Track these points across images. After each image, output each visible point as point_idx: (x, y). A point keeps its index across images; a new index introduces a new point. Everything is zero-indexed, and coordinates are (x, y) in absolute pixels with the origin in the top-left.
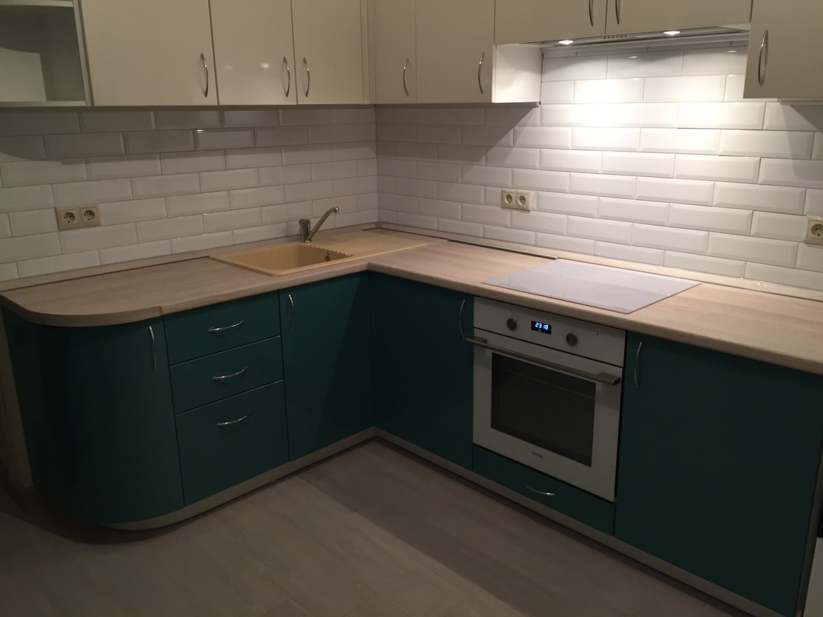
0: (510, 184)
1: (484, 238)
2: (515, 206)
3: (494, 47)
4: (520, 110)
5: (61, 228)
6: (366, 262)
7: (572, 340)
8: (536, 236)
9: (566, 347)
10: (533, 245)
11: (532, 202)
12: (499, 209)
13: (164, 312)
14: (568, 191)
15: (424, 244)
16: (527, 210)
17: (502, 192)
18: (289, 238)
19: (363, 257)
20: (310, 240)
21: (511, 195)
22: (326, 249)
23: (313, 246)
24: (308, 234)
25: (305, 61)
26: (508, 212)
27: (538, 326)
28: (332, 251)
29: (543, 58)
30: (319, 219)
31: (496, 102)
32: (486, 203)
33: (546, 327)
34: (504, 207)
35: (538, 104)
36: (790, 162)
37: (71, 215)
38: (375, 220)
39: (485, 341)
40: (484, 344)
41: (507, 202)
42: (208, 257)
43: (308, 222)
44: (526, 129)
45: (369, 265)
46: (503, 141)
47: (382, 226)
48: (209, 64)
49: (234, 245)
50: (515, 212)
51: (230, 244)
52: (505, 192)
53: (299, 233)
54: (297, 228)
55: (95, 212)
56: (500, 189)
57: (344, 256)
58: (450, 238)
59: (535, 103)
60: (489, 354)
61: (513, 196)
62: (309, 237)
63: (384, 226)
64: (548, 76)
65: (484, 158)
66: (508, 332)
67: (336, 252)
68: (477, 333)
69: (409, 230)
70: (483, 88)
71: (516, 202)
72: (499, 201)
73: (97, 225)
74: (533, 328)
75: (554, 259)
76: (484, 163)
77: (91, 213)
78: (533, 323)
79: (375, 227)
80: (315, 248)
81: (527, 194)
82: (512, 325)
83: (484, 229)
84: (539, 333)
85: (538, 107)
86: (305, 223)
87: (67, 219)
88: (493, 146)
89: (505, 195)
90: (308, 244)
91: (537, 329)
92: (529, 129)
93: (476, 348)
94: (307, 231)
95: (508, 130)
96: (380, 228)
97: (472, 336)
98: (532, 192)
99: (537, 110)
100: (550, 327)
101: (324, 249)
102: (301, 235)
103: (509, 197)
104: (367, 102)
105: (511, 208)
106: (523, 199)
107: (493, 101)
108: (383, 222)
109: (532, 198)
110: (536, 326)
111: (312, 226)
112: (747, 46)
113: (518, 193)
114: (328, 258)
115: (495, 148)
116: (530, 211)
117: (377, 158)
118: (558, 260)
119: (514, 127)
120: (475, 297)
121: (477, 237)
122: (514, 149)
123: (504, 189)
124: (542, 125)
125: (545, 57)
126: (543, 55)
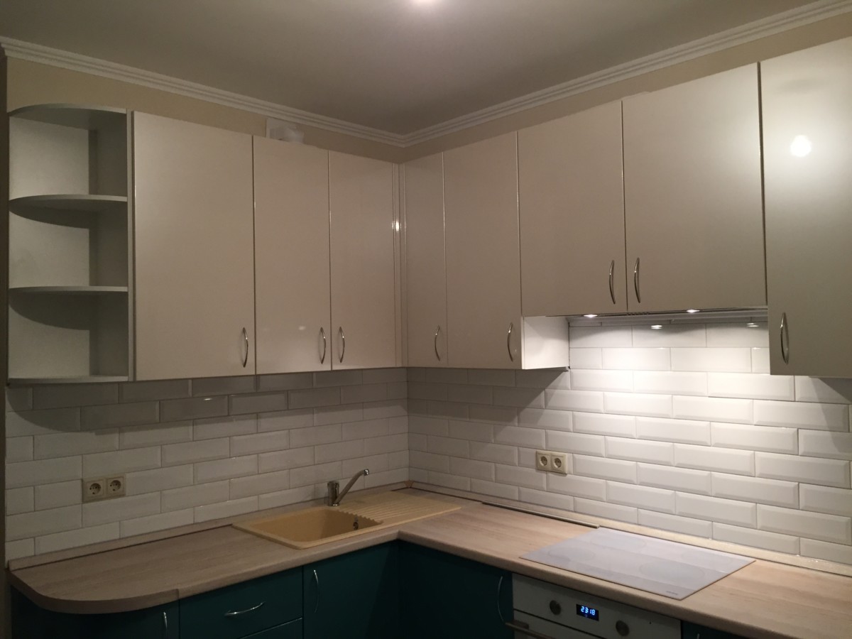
0: (544, 446)
1: (520, 501)
2: (550, 469)
3: (522, 318)
4: (550, 376)
5: (85, 500)
6: (397, 531)
7: (622, 628)
8: (575, 501)
9: (617, 637)
10: (572, 511)
11: (567, 465)
12: (533, 471)
13: (181, 596)
14: (604, 455)
15: (457, 508)
16: (564, 474)
17: (537, 453)
18: (316, 501)
19: (393, 525)
20: (338, 503)
21: (546, 457)
22: (354, 514)
23: (340, 511)
24: (336, 497)
25: (341, 329)
26: (544, 475)
27: (584, 610)
28: (361, 517)
29: (569, 326)
30: (349, 480)
31: (526, 368)
32: (520, 465)
33: (593, 612)
34: (539, 469)
35: (567, 369)
36: (828, 434)
37: (97, 486)
38: (405, 479)
39: (527, 627)
40: (526, 630)
41: (542, 464)
42: (231, 525)
43: (337, 484)
44: (557, 391)
45: (400, 533)
46: (534, 403)
47: (413, 486)
48: (250, 337)
49: (258, 511)
50: (550, 475)
51: (254, 510)
52: (539, 454)
53: (327, 495)
54: (324, 490)
55: (122, 483)
56: (534, 451)
57: (371, 523)
58: (484, 501)
59: (565, 368)
61: (548, 458)
62: (337, 500)
63: (415, 485)
64: (576, 343)
65: (516, 419)
66: (552, 617)
67: (365, 518)
68: (517, 616)
69: (441, 490)
70: (513, 356)
71: (552, 464)
72: (534, 463)
73: (123, 495)
74: (579, 612)
75: (595, 527)
76: (517, 424)
77: (117, 483)
78: (579, 607)
79: (405, 486)
80: (343, 513)
81: (562, 457)
82: (555, 608)
83: (519, 492)
84: (585, 619)
85: (567, 371)
86: (333, 486)
87: (93, 491)
88: (524, 408)
89: (540, 457)
90: (336, 508)
91: (583, 614)
92: (560, 392)
93: (516, 634)
94: (334, 495)
95: (540, 392)
96: (412, 488)
97: (512, 620)
98: (567, 455)
99: (567, 375)
100: (597, 612)
101: (352, 514)
102: (328, 497)
103: (544, 459)
104: (399, 365)
105: (546, 471)
106: (558, 461)
107: (523, 368)
108: (414, 481)
109: (567, 460)
110: (582, 610)
111: (341, 489)
112: (767, 322)
113: (552, 455)
114: (357, 524)
115: (527, 410)
116: (566, 474)
117: (408, 416)
118: (600, 528)
119: (544, 389)
120: (513, 574)
121: (512, 500)
122: (546, 411)
123: (538, 450)
124: (573, 388)
125: (571, 325)
126: (569, 323)
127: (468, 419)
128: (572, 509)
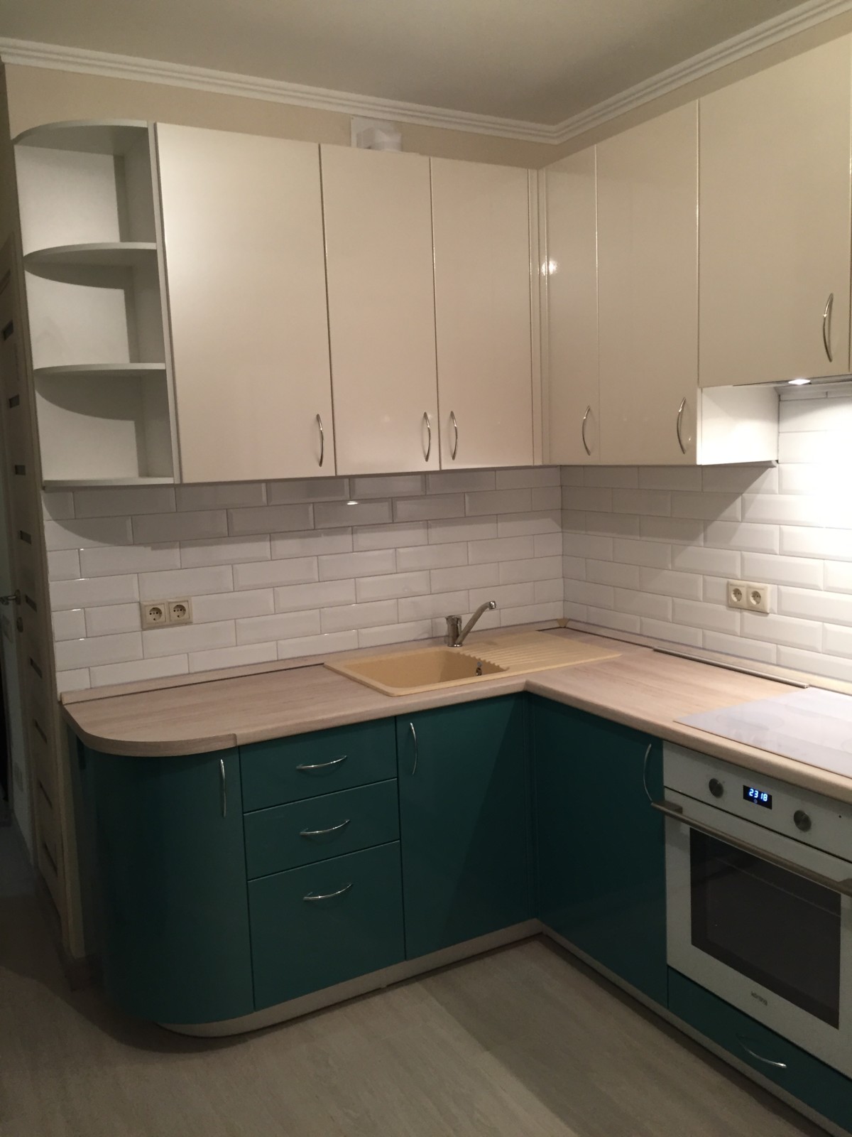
0: (738, 573)
1: (704, 649)
2: (745, 606)
3: (699, 391)
4: (748, 473)
5: (144, 627)
6: (523, 680)
7: (802, 821)
8: (778, 650)
9: (793, 830)
10: (773, 665)
11: (770, 601)
12: (723, 608)
13: (240, 742)
14: (821, 586)
15: (614, 656)
16: (764, 613)
17: (728, 584)
18: (434, 639)
19: (521, 672)
20: (460, 644)
21: (740, 589)
22: (472, 656)
23: (461, 653)
24: (458, 636)
25: (452, 414)
26: (737, 614)
27: (754, 794)
28: (484, 661)
29: (780, 400)
30: (471, 616)
31: (704, 464)
32: (706, 600)
33: (765, 798)
34: (731, 606)
35: (775, 463)
37: (158, 611)
38: (559, 616)
39: (680, 810)
40: (679, 815)
41: (735, 600)
42: (322, 664)
43: (459, 620)
44: (759, 497)
45: (527, 684)
46: (727, 513)
47: (568, 626)
48: (326, 426)
49: (359, 649)
50: (746, 614)
51: (353, 648)
52: (731, 585)
53: (447, 634)
54: (444, 629)
55: (186, 608)
56: (725, 581)
57: (497, 669)
58: (656, 648)
59: (770, 462)
60: (686, 829)
61: (743, 591)
62: (459, 639)
63: (571, 624)
64: (787, 425)
65: (702, 536)
66: (712, 799)
67: (489, 662)
68: (668, 795)
69: (602, 632)
70: (685, 447)
71: (748, 601)
72: (724, 598)
73: (188, 623)
74: (746, 797)
75: (802, 687)
76: (702, 544)
77: (181, 608)
78: (746, 790)
79: (558, 626)
80: (464, 655)
81: (763, 589)
82: (716, 788)
83: (704, 636)
84: (754, 805)
85: (774, 467)
86: (454, 622)
87: (154, 616)
88: (714, 521)
89: (732, 589)
90: (457, 649)
91: (752, 799)
92: (763, 497)
93: (667, 818)
94: (456, 632)
95: (736, 498)
96: (566, 628)
97: (661, 799)
98: (770, 587)
99: (772, 473)
100: (770, 797)
101: (475, 658)
102: (448, 636)
103: (737, 592)
104: (538, 463)
105: (741, 609)
106: (756, 595)
107: (699, 463)
108: (570, 620)
109: (770, 594)
110: (751, 794)
111: (464, 625)
113: (749, 587)
114: (480, 669)
115: (717, 523)
116: (768, 614)
117: (562, 532)
118: (811, 689)
119: (742, 494)
120: (664, 741)
121: (693, 647)
122: (744, 525)
123: (730, 580)
124: (782, 492)
125: (783, 397)
126: (779, 396)
127: (638, 538)
128: (775, 663)
